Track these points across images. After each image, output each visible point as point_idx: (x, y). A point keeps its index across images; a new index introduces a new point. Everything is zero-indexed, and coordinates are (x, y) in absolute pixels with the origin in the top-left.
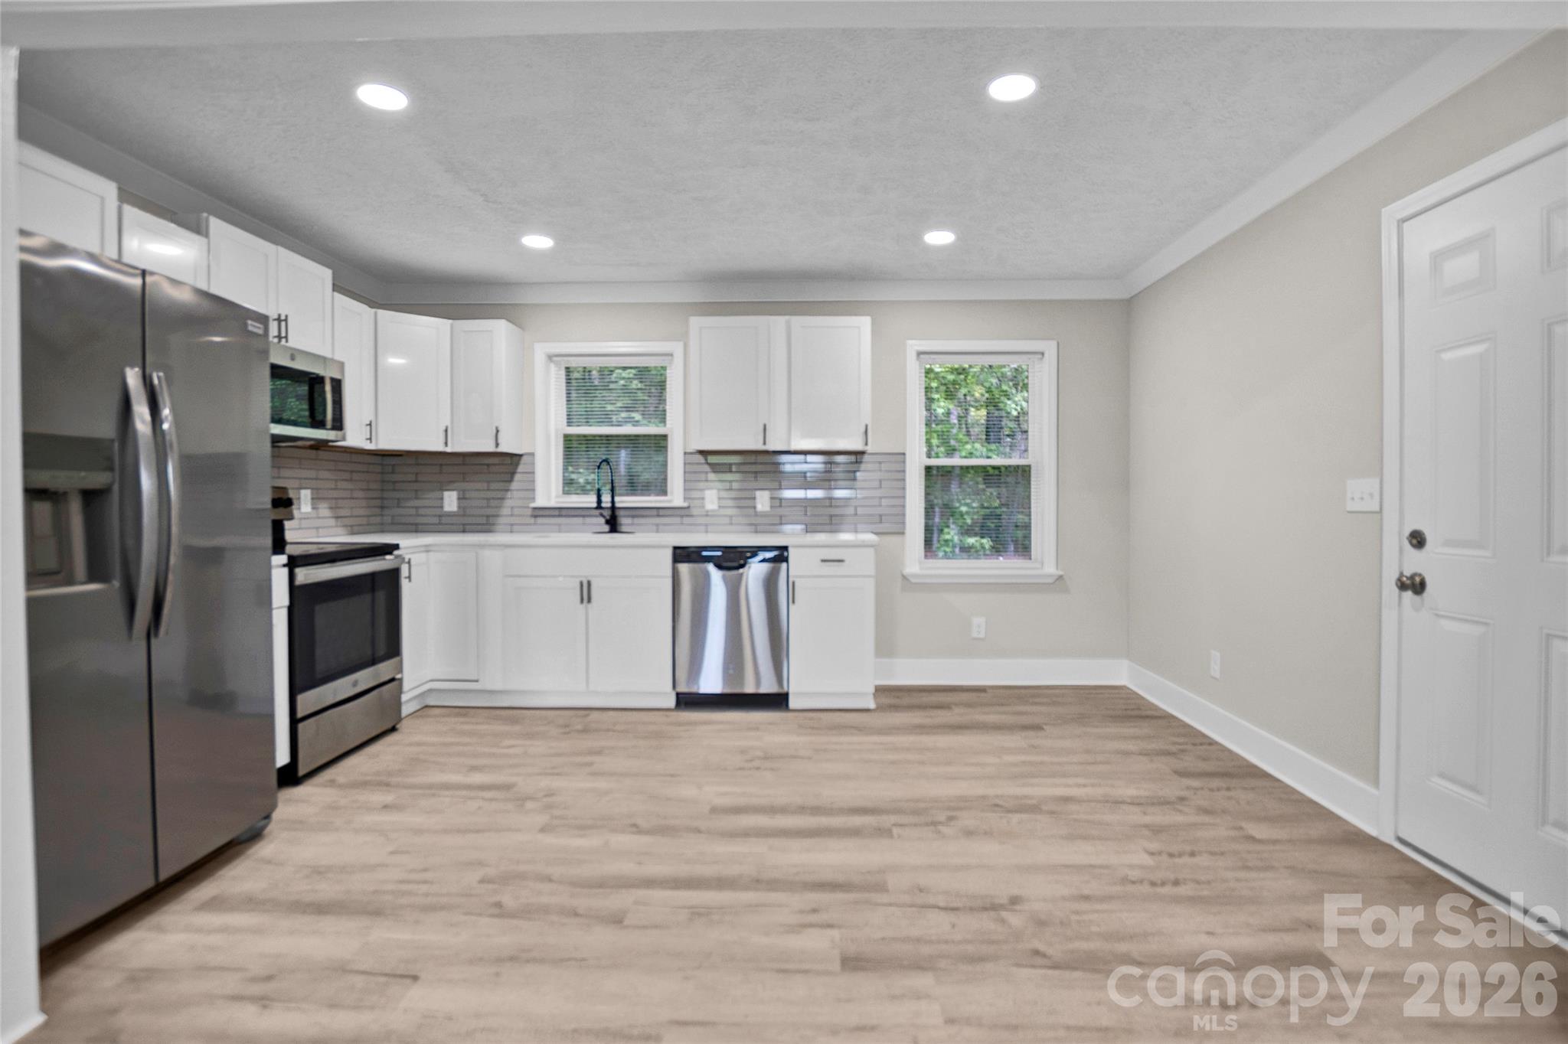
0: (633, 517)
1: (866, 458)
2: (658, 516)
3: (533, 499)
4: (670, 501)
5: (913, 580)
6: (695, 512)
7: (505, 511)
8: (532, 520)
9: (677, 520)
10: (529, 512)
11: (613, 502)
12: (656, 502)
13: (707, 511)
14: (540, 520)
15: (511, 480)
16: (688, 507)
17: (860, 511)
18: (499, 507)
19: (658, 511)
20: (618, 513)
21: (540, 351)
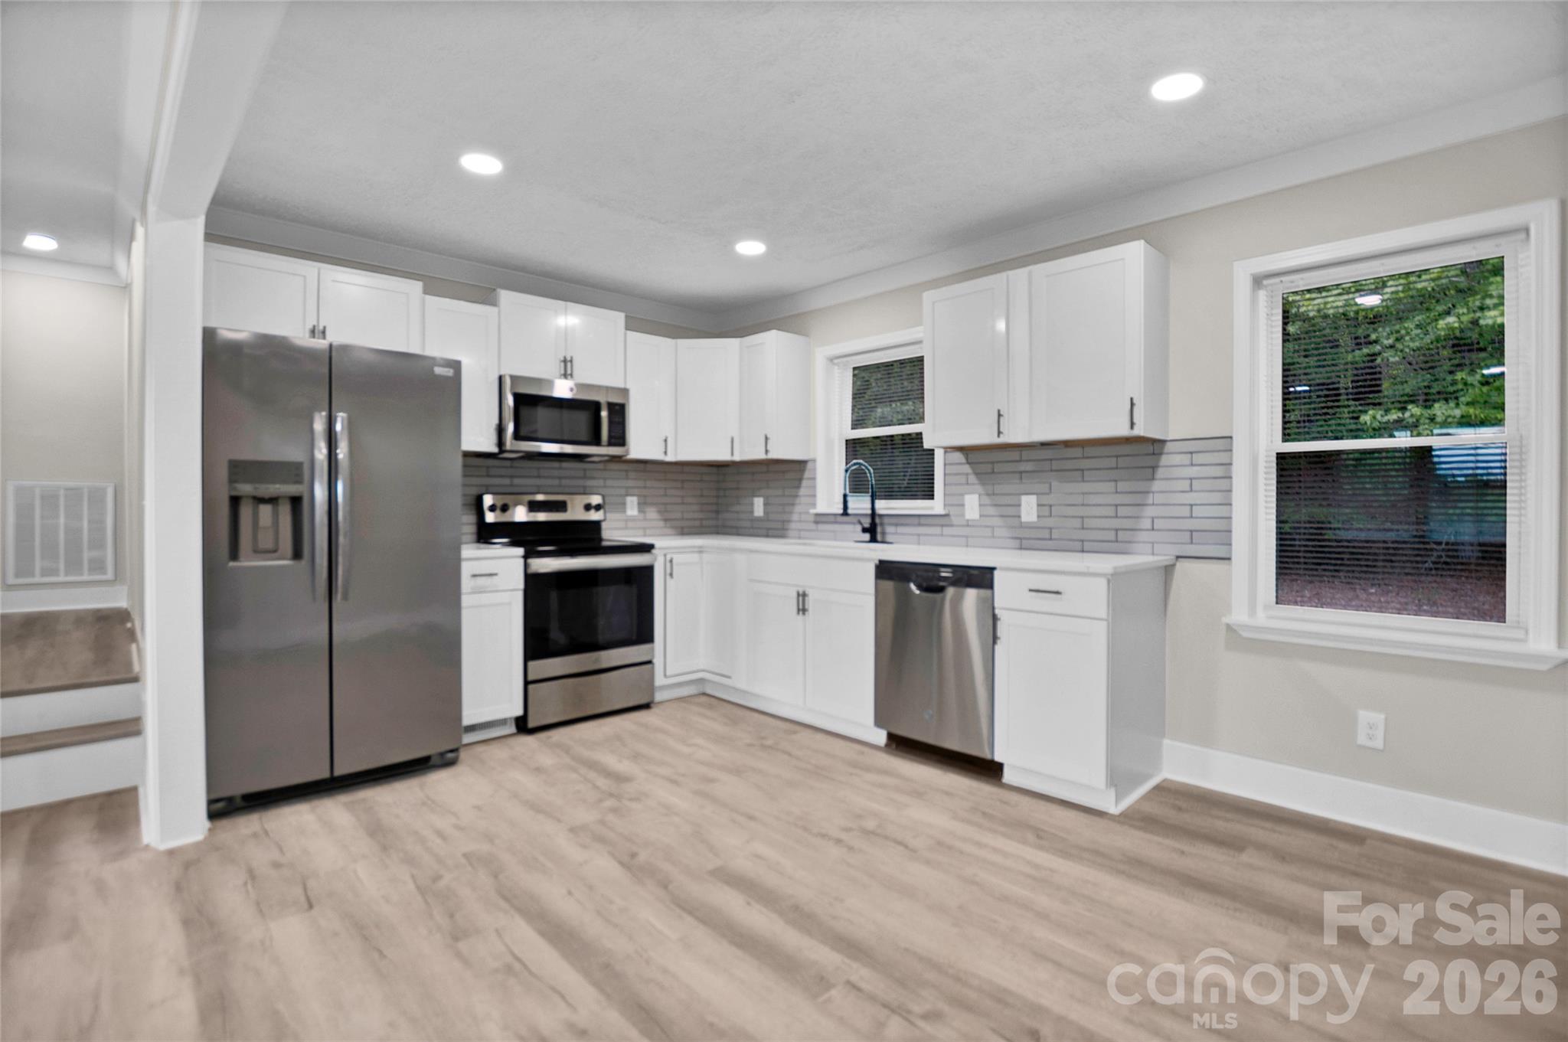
0: (896, 525)
1: (1169, 447)
2: (920, 525)
3: (814, 505)
4: (932, 508)
5: (1245, 634)
6: (955, 520)
7: (795, 517)
8: (813, 526)
9: (937, 530)
10: (812, 518)
11: (873, 508)
12: (922, 508)
13: (968, 521)
14: (821, 527)
15: (798, 487)
16: (947, 515)
17: (1158, 524)
18: (791, 513)
19: (919, 519)
20: (877, 520)
21: (821, 354)
